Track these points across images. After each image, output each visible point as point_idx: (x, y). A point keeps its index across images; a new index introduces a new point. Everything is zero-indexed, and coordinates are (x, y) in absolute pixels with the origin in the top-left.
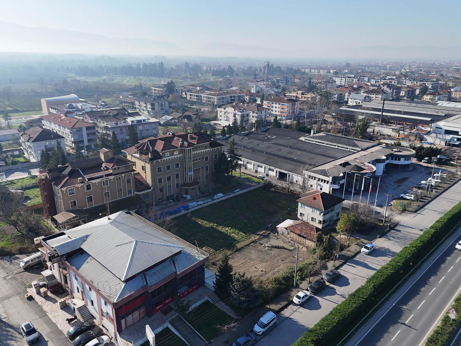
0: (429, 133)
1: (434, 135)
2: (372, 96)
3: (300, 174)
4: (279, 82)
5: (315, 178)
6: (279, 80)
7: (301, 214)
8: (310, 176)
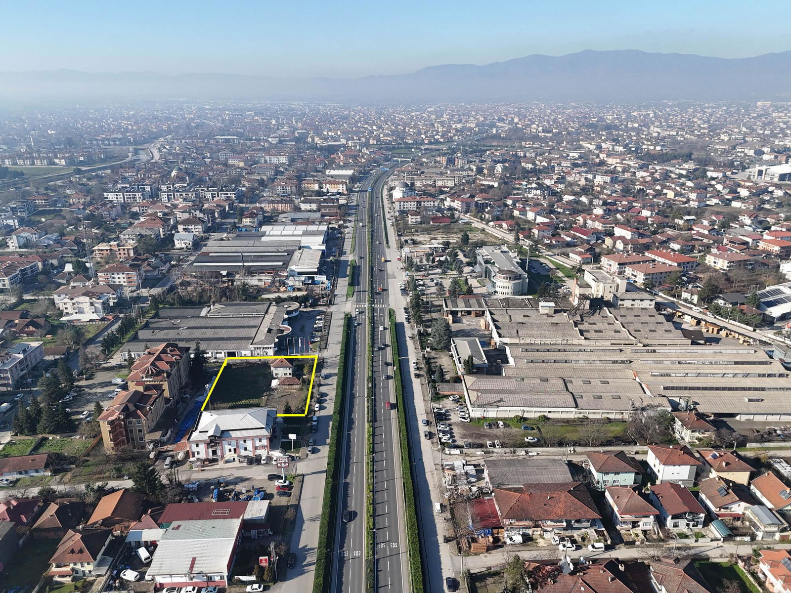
0: (287, 277)
1: (291, 278)
2: (190, 227)
3: (246, 349)
4: (16, 211)
5: (260, 348)
6: (15, 208)
7: (276, 374)
8: (255, 348)
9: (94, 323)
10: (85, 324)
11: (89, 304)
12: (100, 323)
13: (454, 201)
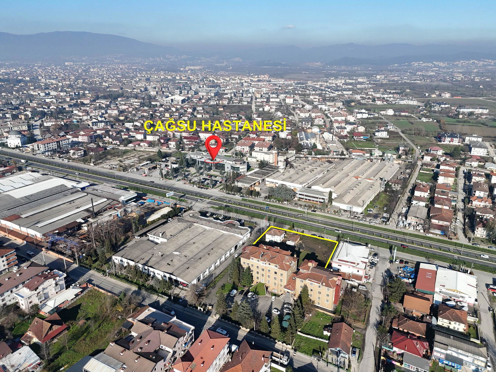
9: (80, 296)
10: (73, 301)
11: (54, 285)
12: (84, 293)
13: (78, 137)
